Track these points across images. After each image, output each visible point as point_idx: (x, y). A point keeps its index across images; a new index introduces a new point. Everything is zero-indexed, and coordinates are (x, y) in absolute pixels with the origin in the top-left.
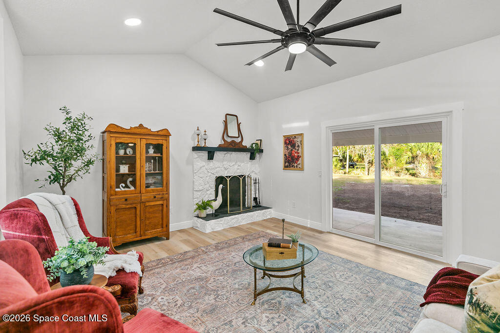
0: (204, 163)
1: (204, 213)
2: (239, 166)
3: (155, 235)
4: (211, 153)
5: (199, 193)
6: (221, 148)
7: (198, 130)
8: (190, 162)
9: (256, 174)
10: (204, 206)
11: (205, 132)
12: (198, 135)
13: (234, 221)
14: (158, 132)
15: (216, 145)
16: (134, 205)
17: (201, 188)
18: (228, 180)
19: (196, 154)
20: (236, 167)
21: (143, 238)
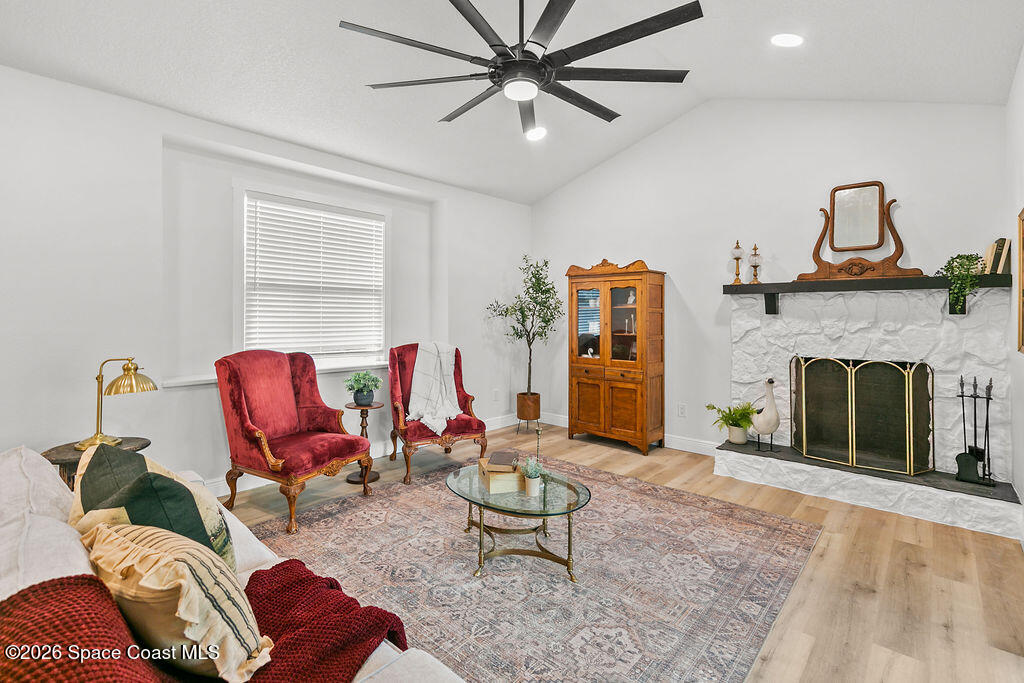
0: (757, 323)
1: (737, 436)
2: (888, 332)
3: (625, 439)
4: (771, 298)
5: (745, 390)
6: (803, 285)
7: (738, 247)
8: (723, 320)
9: (985, 364)
10: (738, 418)
11: (755, 249)
12: (737, 259)
13: (801, 478)
14: (627, 267)
15: (791, 277)
16: (597, 382)
17: (747, 378)
18: (851, 371)
19: (733, 301)
20: (877, 335)
21: (608, 435)
